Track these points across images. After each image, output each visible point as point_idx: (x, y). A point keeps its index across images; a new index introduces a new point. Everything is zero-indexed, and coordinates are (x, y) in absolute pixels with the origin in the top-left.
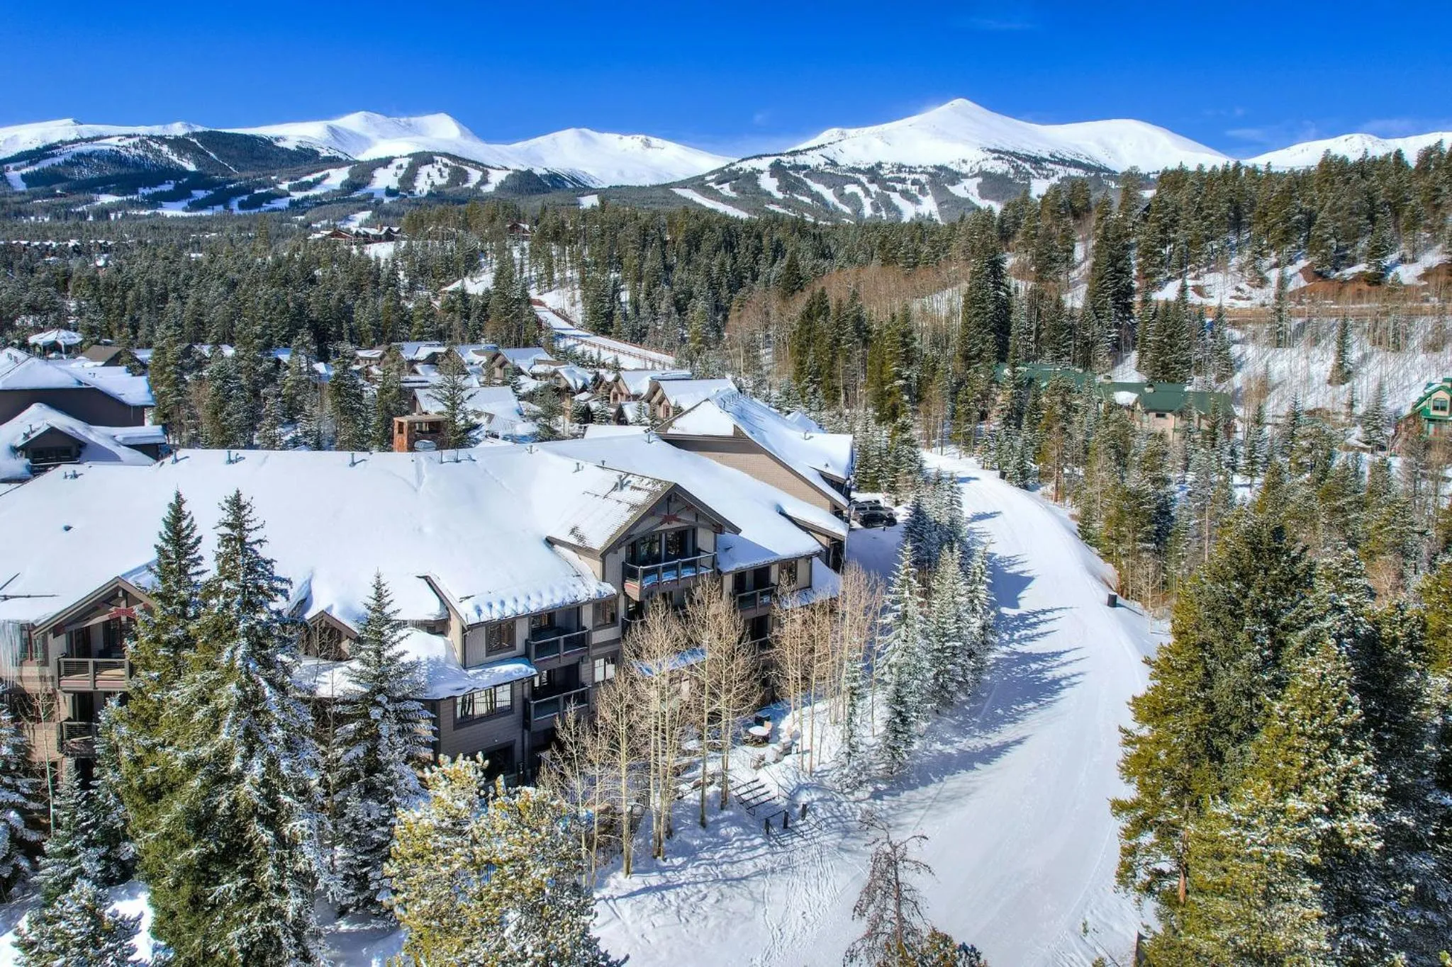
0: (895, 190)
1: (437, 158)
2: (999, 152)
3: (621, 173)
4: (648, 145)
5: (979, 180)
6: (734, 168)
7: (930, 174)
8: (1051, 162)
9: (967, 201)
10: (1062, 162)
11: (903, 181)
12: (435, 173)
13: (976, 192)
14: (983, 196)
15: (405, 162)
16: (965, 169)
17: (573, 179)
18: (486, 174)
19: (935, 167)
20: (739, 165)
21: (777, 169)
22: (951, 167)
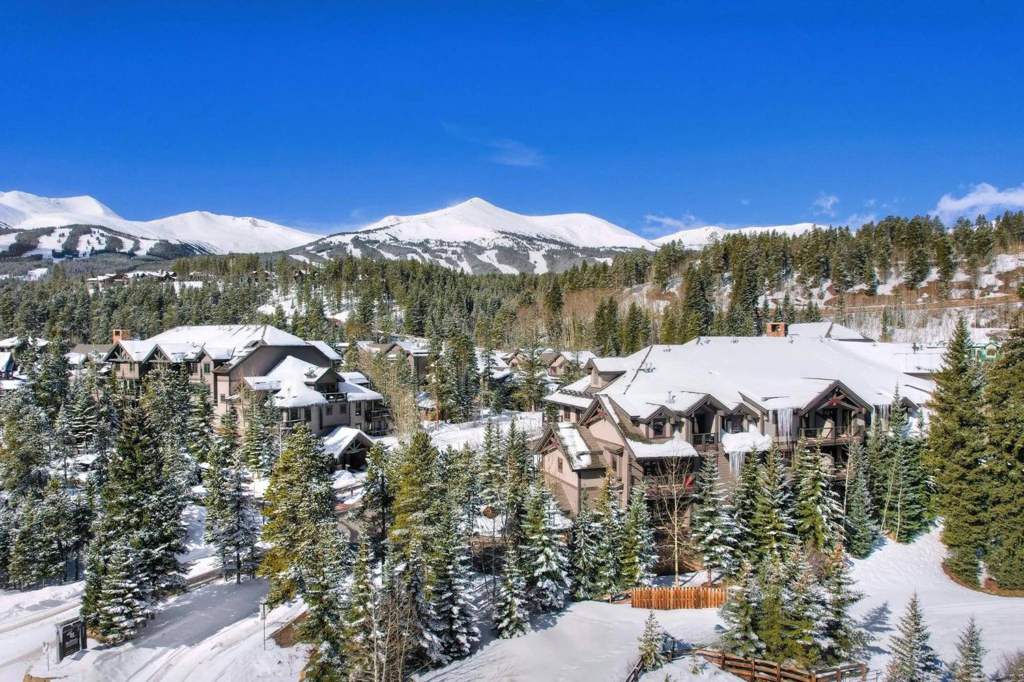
0: (441, 258)
1: (93, 229)
2: (506, 233)
3: (237, 245)
4: (255, 224)
5: (496, 251)
6: (325, 242)
7: (462, 247)
8: (538, 240)
9: (490, 265)
10: (545, 240)
11: (445, 251)
12: (93, 241)
13: (495, 259)
14: (500, 262)
15: (67, 232)
16: (484, 244)
17: (200, 248)
18: (137, 242)
19: (465, 242)
20: (329, 240)
21: (357, 242)
22: (475, 242)
